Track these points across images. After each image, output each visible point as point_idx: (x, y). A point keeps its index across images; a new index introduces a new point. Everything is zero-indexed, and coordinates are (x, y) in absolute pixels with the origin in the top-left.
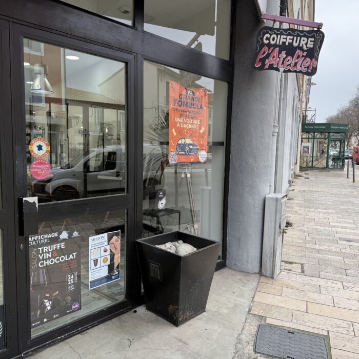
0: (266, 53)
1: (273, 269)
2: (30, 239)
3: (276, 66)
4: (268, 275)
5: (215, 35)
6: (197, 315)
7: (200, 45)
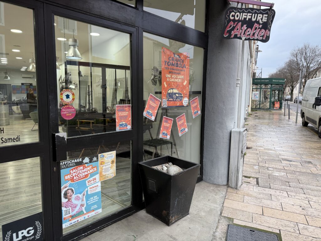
0: (232, 26)
1: (237, 182)
2: (61, 164)
3: (239, 36)
4: (233, 187)
5: (194, 15)
6: (183, 217)
7: (184, 21)
